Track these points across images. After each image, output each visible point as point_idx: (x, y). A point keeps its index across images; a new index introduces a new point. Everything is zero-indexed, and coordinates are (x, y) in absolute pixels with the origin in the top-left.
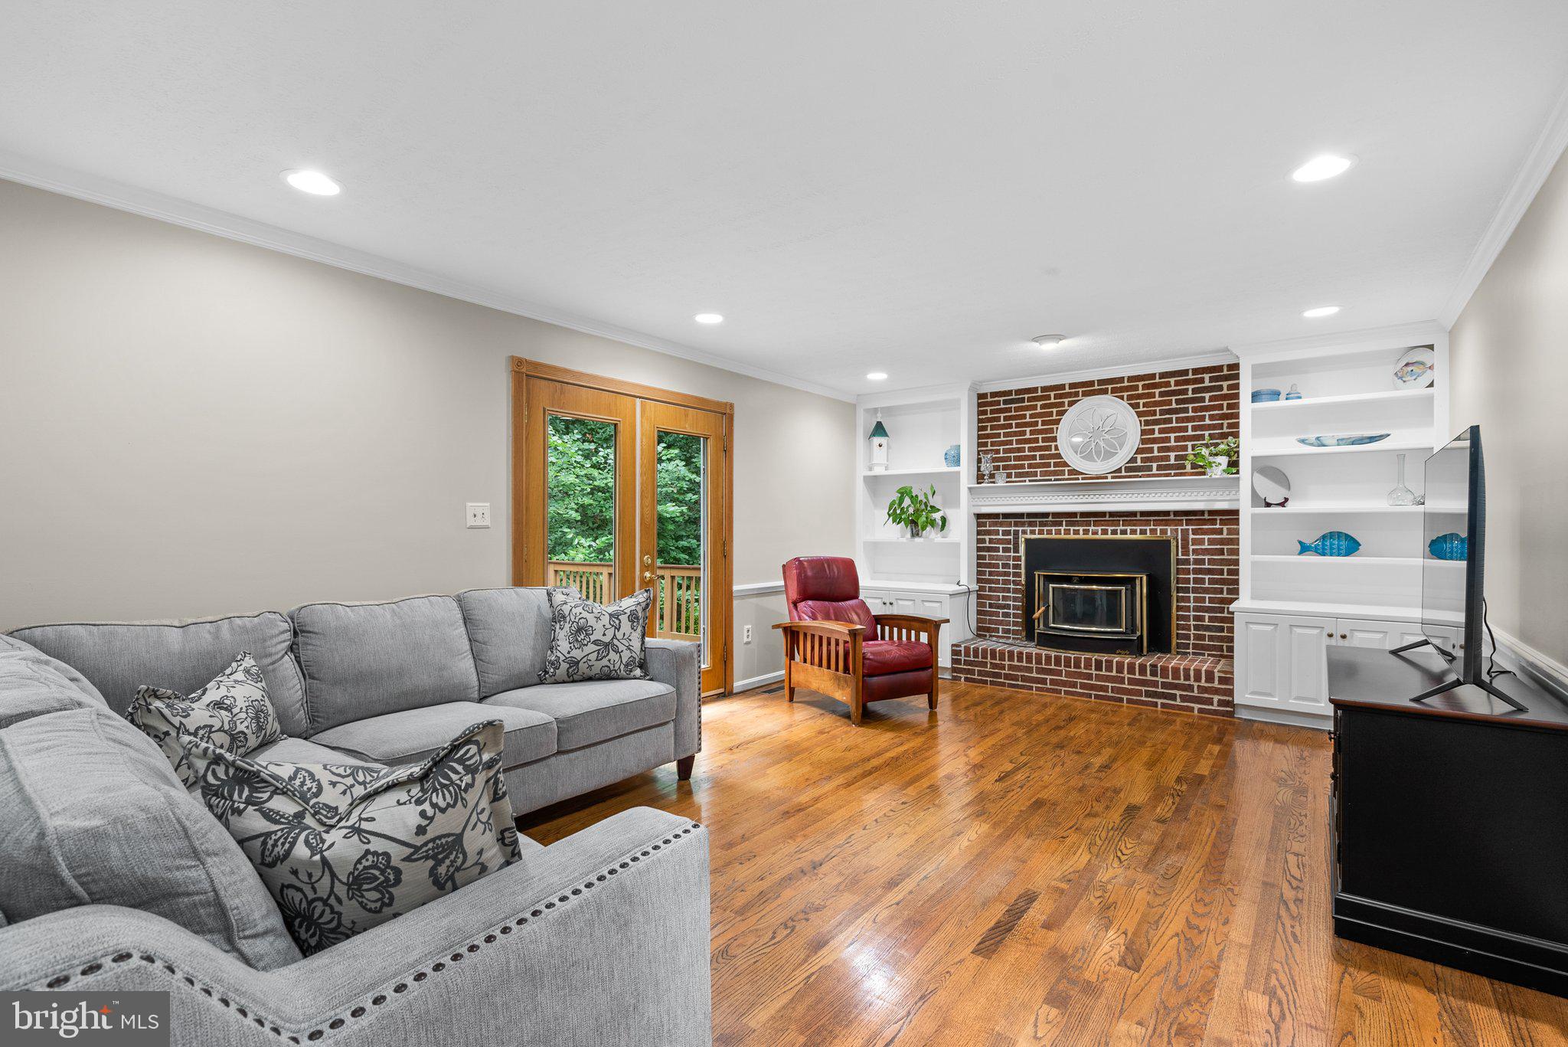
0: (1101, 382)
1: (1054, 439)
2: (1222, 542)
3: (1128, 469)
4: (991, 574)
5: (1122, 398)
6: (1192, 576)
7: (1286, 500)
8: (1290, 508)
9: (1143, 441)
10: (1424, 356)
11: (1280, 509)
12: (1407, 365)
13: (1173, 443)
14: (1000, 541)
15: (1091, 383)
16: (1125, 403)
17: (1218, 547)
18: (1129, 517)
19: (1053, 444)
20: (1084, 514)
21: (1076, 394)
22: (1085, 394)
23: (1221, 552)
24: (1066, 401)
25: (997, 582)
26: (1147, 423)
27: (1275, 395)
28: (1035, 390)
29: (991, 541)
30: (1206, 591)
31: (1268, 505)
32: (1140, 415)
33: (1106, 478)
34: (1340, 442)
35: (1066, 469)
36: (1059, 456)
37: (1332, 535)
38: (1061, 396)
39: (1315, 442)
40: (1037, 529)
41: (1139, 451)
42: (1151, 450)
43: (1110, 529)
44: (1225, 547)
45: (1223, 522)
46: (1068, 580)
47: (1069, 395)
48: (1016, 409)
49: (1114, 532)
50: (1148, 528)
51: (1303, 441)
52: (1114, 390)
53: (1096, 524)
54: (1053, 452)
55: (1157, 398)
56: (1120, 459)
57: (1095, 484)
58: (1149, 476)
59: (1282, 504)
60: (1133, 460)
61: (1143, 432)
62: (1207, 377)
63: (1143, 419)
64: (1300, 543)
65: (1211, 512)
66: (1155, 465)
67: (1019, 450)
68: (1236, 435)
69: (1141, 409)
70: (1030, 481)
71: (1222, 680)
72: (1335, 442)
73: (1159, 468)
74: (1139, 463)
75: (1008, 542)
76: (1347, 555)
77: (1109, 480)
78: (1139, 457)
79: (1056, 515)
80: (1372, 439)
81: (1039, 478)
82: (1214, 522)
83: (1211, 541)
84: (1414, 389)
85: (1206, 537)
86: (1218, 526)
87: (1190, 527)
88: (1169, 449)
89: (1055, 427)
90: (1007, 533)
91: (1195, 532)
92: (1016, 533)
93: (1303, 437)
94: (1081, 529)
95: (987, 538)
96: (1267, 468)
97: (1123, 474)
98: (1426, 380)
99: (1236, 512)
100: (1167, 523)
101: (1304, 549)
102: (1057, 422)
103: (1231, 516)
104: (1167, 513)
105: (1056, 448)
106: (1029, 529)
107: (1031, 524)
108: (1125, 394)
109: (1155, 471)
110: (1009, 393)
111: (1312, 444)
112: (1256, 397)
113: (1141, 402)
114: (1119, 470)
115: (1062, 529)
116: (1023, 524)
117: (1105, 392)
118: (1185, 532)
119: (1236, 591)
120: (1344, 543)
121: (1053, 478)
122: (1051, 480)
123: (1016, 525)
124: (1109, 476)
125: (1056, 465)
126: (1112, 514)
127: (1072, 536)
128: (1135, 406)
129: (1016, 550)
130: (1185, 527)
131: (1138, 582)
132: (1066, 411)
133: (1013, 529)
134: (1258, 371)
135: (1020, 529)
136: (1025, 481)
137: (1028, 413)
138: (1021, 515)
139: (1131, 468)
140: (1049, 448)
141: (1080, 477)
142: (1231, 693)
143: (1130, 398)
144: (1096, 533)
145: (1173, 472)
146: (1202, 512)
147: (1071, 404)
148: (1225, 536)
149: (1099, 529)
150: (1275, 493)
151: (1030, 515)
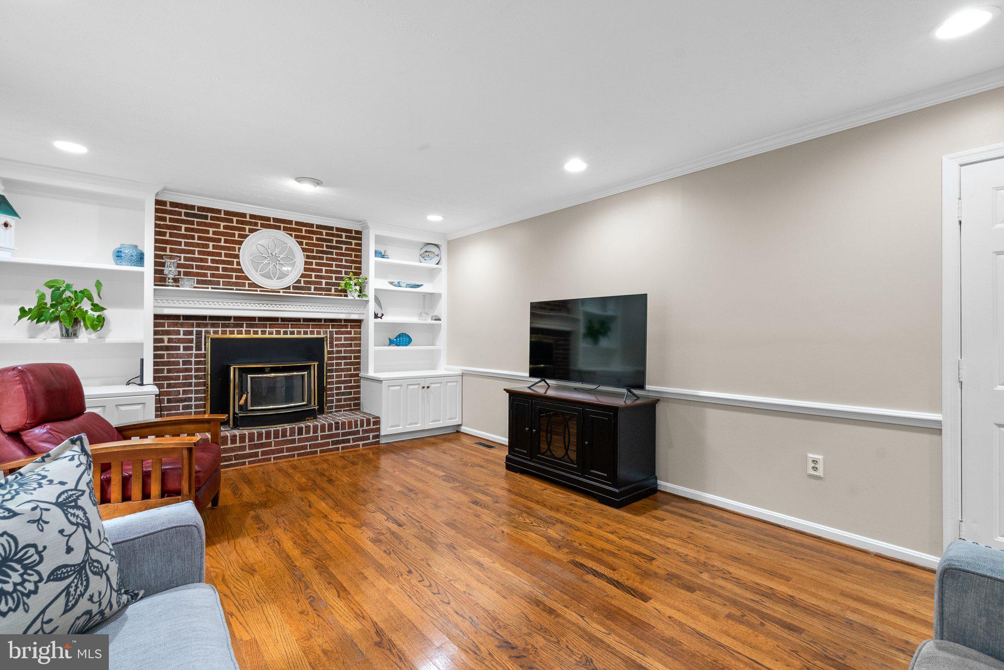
0: (275, 220)
1: (237, 256)
2: (351, 339)
3: (295, 288)
4: (169, 371)
5: (291, 235)
6: (335, 362)
7: (383, 315)
8: (385, 319)
9: (305, 269)
10: (434, 249)
12: (426, 252)
13: (324, 274)
14: (180, 341)
15: (268, 219)
16: (293, 239)
17: (349, 342)
18: (296, 322)
19: (235, 260)
20: (261, 319)
21: (256, 224)
22: (263, 226)
23: (351, 345)
24: (247, 227)
25: (178, 378)
26: (308, 257)
27: (380, 254)
28: (219, 211)
29: (170, 341)
30: (342, 370)
32: (304, 250)
33: (279, 292)
34: (409, 286)
35: (247, 282)
36: (241, 271)
37: (400, 334)
38: (243, 223)
39: (396, 283)
40: (220, 329)
41: (303, 276)
42: (310, 277)
43: (282, 330)
44: (353, 342)
45: (352, 327)
46: (261, 370)
47: (250, 223)
48: (199, 224)
49: (286, 333)
50: (309, 330)
51: (391, 283)
52: (285, 229)
53: (271, 326)
54: (235, 266)
55: (314, 241)
56: (290, 281)
57: (271, 296)
58: (309, 294)
59: (381, 318)
60: (299, 281)
61: (306, 263)
62: (344, 234)
63: (305, 253)
64: (390, 339)
65: (346, 321)
66: (313, 287)
67: (201, 260)
69: (304, 246)
70: (212, 288)
71: (374, 423)
72: (405, 285)
73: (315, 289)
74: (302, 284)
75: (191, 341)
76: (406, 345)
77: (281, 294)
78: (302, 280)
79: (237, 318)
80: (418, 286)
81: (221, 286)
82: (346, 326)
83: (346, 339)
84: (430, 264)
85: (343, 336)
86: (349, 329)
87: (334, 330)
88: (321, 277)
89: (237, 246)
90: (191, 333)
91: (337, 333)
92: (199, 333)
93: (392, 281)
94: (260, 330)
95: (166, 338)
97: (292, 290)
98: (436, 259)
99: (362, 321)
100: (320, 326)
101: (391, 342)
102: (240, 243)
103: (357, 323)
104: (320, 320)
105: (238, 264)
106: (212, 330)
107: (213, 326)
108: (294, 234)
109: (312, 291)
110: (192, 207)
111: (395, 286)
113: (305, 241)
114: (289, 288)
115: (244, 330)
116: (206, 325)
117: (279, 228)
118: (331, 332)
119: (358, 369)
120: (406, 339)
121: (235, 288)
122: (233, 289)
123: (198, 325)
124: (281, 291)
125: (237, 277)
126: (283, 319)
127: (252, 336)
128: (301, 243)
129: (198, 348)
130: (331, 330)
131: (312, 368)
132: (248, 236)
133: (195, 329)
135: (203, 330)
136: (208, 288)
137: (211, 230)
138: (204, 318)
139: (297, 287)
140: (231, 263)
141: (259, 289)
142: (378, 430)
143: (296, 237)
144: (271, 333)
145: (324, 293)
146: (340, 320)
147: (252, 231)
148: (353, 335)
149: (274, 330)
151: (212, 318)
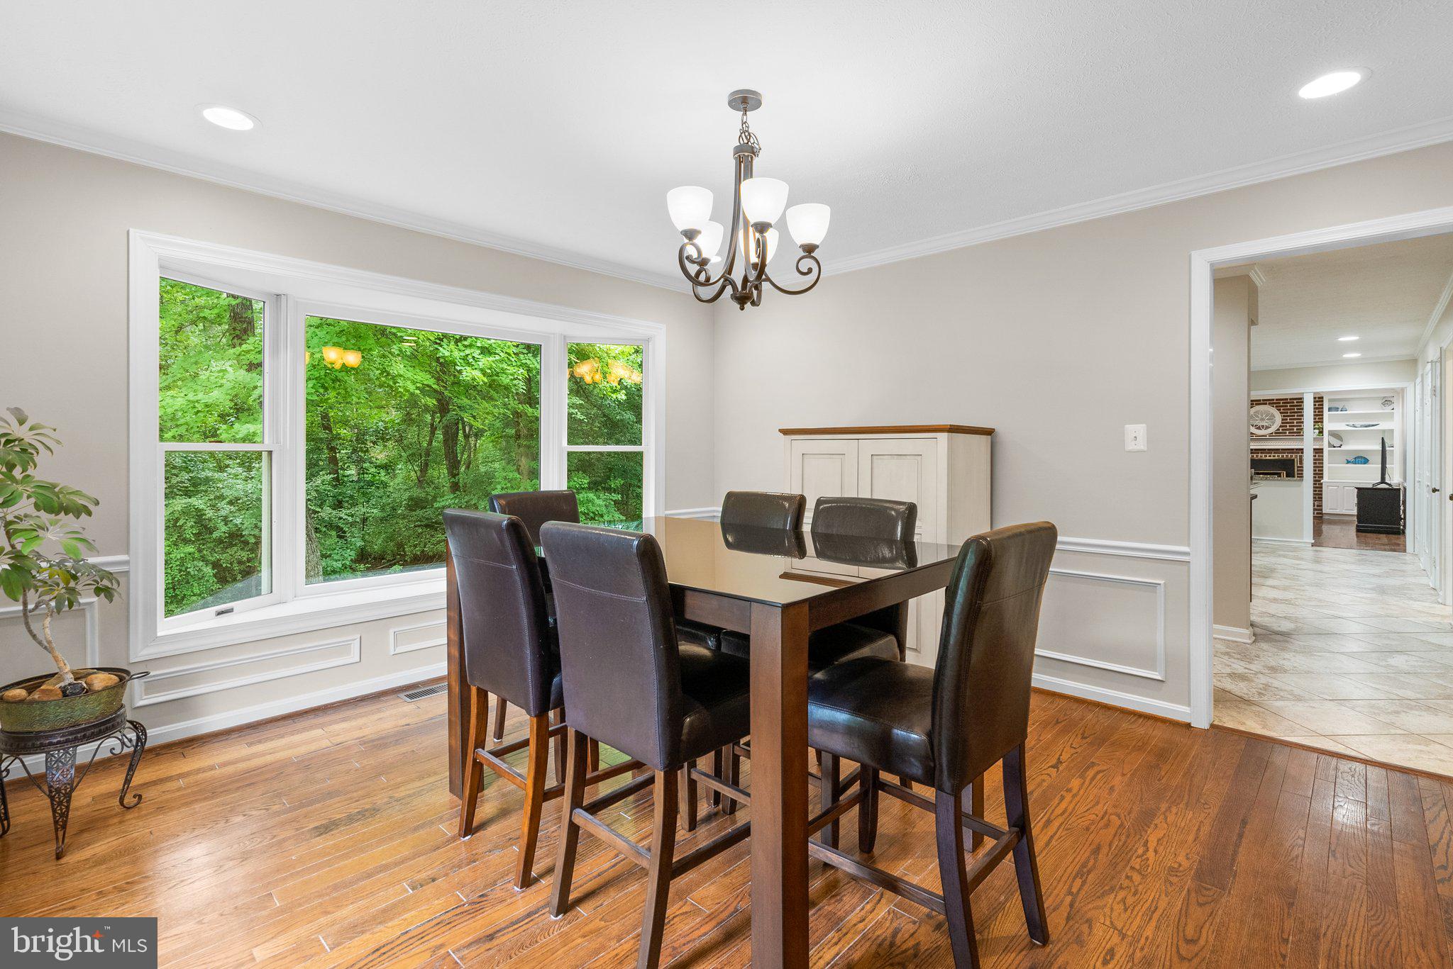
0: (1264, 400)
7: (1341, 445)
8: (1343, 448)
9: (1282, 423)
11: (1339, 448)
12: (1385, 401)
13: (1295, 424)
15: (1260, 400)
18: (1276, 451)
22: (1257, 404)
26: (1284, 416)
27: (1337, 409)
31: (1334, 447)
32: (1281, 413)
33: (1267, 436)
37: (1358, 457)
39: (1353, 426)
41: (1281, 427)
42: (1286, 427)
44: (1316, 462)
45: (1315, 453)
50: (1285, 455)
51: (1348, 426)
52: (1269, 404)
55: (1289, 407)
56: (1275, 430)
57: (1262, 438)
58: (1285, 436)
59: (1340, 447)
60: (1278, 430)
61: (1282, 420)
64: (1347, 460)
66: (1288, 432)
68: (1322, 422)
69: (1282, 411)
71: (1318, 506)
72: (1360, 425)
74: (1280, 431)
76: (1365, 464)
80: (1375, 426)
88: (1293, 426)
93: (1348, 424)
96: (1334, 434)
98: (1391, 407)
99: (1322, 449)
100: (1293, 453)
101: (1348, 462)
103: (1319, 451)
104: (1293, 449)
109: (1287, 434)
112: (1330, 409)
113: (1282, 408)
114: (1272, 433)
117: (1266, 404)
118: (1300, 456)
119: (1322, 477)
120: (1363, 460)
126: (1268, 450)
128: (1279, 410)
134: (1330, 400)
139: (1277, 433)
142: (1321, 510)
143: (1277, 407)
145: (1295, 435)
148: (1316, 458)
150: (1336, 442)
